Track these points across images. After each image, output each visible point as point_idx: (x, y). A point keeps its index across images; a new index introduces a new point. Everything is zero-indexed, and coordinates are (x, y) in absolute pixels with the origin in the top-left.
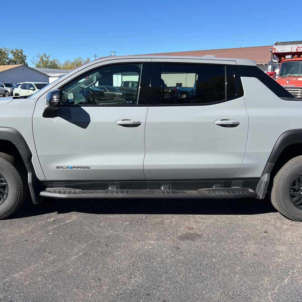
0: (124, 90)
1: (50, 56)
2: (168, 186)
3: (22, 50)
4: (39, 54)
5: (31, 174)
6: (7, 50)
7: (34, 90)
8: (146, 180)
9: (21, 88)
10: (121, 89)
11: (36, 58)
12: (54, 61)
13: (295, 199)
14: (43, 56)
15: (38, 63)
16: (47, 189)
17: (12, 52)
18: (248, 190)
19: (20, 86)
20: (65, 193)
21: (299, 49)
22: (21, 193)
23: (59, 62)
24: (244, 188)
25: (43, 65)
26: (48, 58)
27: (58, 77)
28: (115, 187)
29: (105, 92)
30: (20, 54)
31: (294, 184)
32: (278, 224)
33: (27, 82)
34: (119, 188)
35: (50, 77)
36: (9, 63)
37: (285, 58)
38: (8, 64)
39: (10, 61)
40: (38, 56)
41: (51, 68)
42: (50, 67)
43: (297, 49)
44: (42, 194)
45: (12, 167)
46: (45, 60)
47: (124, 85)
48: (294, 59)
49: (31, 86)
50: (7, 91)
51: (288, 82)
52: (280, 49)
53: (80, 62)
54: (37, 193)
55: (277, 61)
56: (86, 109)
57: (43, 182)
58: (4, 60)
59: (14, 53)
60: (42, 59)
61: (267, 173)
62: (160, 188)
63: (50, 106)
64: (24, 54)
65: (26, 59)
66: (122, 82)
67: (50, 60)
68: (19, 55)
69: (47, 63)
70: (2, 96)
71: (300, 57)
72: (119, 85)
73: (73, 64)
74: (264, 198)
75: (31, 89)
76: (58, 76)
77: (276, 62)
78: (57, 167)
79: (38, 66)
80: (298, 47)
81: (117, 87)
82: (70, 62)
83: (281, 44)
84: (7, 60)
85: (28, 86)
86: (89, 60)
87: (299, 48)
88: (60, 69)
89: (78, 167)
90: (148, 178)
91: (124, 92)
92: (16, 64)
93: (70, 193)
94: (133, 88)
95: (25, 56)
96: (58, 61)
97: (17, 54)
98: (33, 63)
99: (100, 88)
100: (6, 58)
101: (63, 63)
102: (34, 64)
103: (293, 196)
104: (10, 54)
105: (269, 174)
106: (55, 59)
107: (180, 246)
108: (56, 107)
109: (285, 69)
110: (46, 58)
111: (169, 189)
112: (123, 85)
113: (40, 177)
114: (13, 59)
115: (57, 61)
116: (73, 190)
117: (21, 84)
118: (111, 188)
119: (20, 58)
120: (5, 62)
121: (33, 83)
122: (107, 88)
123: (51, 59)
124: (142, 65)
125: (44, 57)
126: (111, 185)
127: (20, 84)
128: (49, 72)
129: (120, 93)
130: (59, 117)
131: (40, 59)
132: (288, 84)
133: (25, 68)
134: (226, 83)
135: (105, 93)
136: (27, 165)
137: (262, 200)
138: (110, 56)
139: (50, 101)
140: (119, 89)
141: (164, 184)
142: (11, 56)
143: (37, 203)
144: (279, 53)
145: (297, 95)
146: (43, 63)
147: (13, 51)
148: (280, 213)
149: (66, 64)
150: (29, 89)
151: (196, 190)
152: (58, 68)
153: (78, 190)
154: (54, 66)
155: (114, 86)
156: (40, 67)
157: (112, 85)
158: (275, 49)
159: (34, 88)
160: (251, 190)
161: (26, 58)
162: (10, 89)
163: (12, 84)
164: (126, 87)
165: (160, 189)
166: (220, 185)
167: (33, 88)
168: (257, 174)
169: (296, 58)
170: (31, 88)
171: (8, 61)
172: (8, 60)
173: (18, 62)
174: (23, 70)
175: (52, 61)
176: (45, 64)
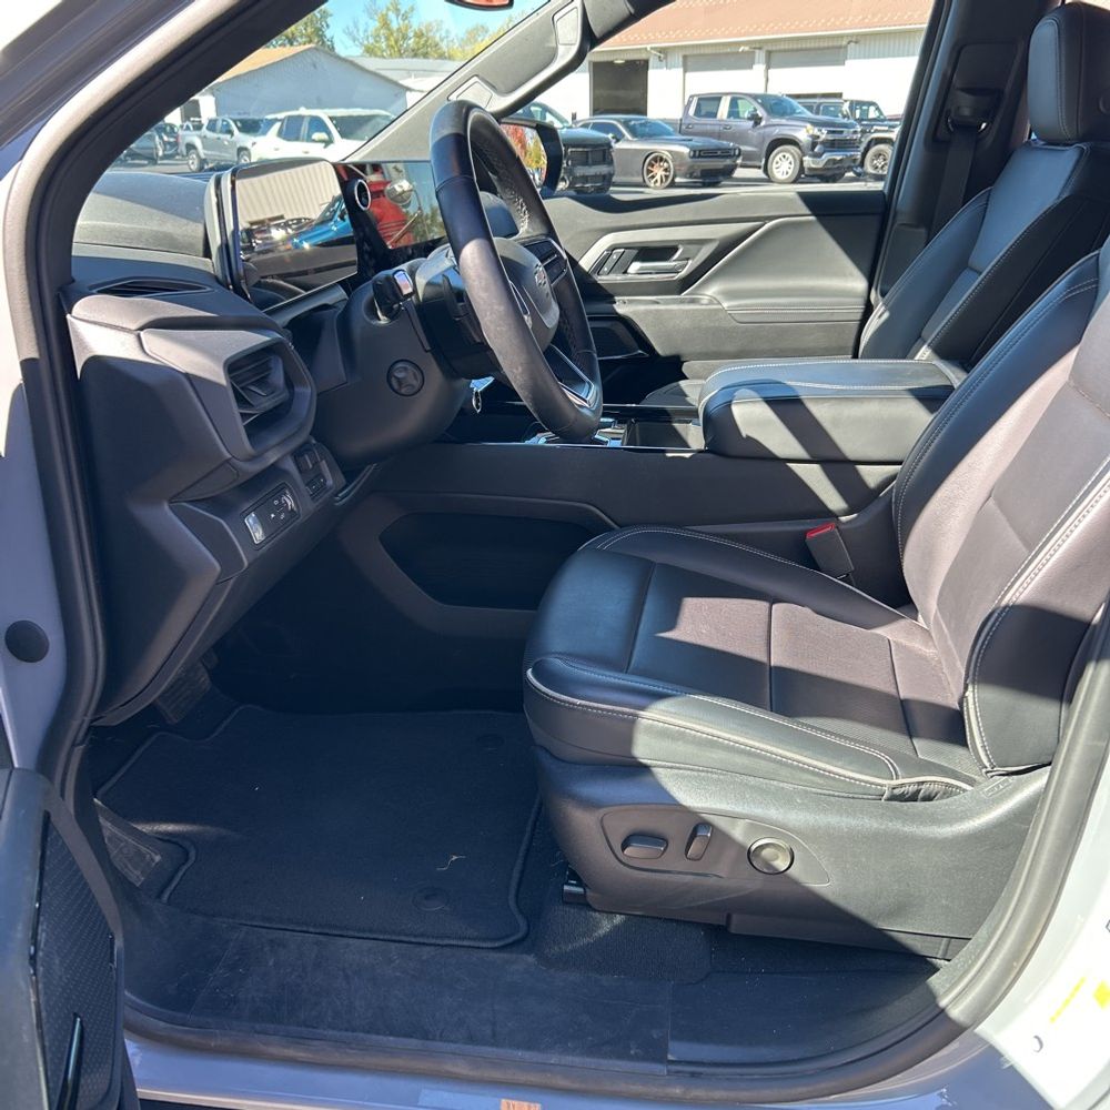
0: (699, 134)
1: (412, 9)
7: (328, 142)
9: (279, 134)
10: (683, 127)
11: (363, 19)
12: (428, 30)
14: (389, 9)
15: (371, 40)
23: (447, 33)
25: (388, 46)
26: (405, 17)
29: (618, 141)
40: (371, 12)
41: (415, 56)
42: (413, 53)
46: (394, 26)
47: (698, 112)
60: (386, 24)
65: (328, 26)
66: (691, 98)
67: (415, 26)
69: (405, 37)
72: (675, 113)
75: (314, 141)
79: (369, 51)
81: (667, 122)
85: (304, 129)
88: (449, 58)
91: (698, 142)
94: (733, 122)
95: (325, 15)
96: (445, 26)
98: (354, 40)
99: (597, 127)
101: (462, 34)
102: (357, 42)
106: (429, 20)
110: (398, 16)
112: (692, 111)
115: (437, 31)
117: (280, 120)
121: (325, 114)
122: (626, 124)
123: (416, 23)
125: (392, 16)
127: (276, 120)
128: (409, 72)
129: (680, 145)
131: (378, 24)
133: (323, 60)
135: (617, 146)
140: (675, 130)
146: (387, 39)
150: (309, 139)
152: (440, 56)
154: (428, 49)
155: (650, 116)
156: (379, 53)
157: (644, 112)
159: (329, 133)
161: (329, 20)
164: (704, 120)
167: (323, 136)
170: (316, 136)
173: (301, 37)
174: (315, 66)
175: (421, 31)
176: (396, 42)
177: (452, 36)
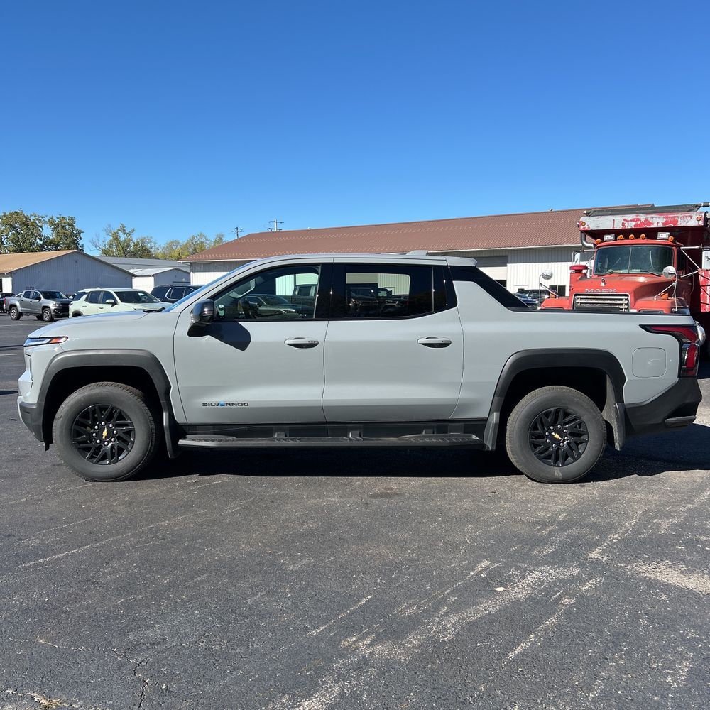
0: (300, 303)
1: (133, 230)
2: (358, 432)
3: (72, 219)
4: (110, 226)
5: (168, 414)
6: (40, 218)
7: (114, 304)
8: (327, 424)
9: (86, 300)
10: (293, 300)
11: (103, 234)
12: (143, 242)
13: (539, 449)
14: (119, 230)
15: (107, 247)
16: (188, 436)
17: (51, 223)
18: (471, 437)
19: (85, 296)
20: (213, 440)
21: (626, 224)
22: (152, 442)
23: (155, 244)
24: (466, 434)
25: (117, 250)
26: (129, 234)
27: (153, 276)
28: (283, 434)
29: (260, 306)
30: (67, 227)
31: (535, 428)
32: (517, 485)
33: (98, 289)
34: (288, 435)
35: (135, 276)
36: (44, 247)
37: (602, 239)
38: (41, 248)
39: (45, 243)
40: (108, 232)
42: (134, 255)
43: (623, 224)
44: (181, 442)
45: (142, 404)
46: (122, 239)
47: (299, 294)
48: (618, 242)
49: (109, 295)
50: (48, 307)
51: (603, 284)
52: (593, 223)
53: (202, 242)
54: (175, 441)
55: (592, 245)
56: (246, 325)
57: (183, 427)
58: (32, 240)
59: (55, 224)
60: (116, 238)
61: (496, 411)
62: (346, 435)
63: (200, 321)
64: (77, 226)
65: (81, 239)
66: (296, 286)
67: (135, 240)
68: (65, 230)
69: (128, 245)
70: (35, 318)
71: (629, 239)
72: (290, 293)
73: (185, 248)
74: (494, 448)
75: (107, 303)
76: (152, 274)
77: (589, 248)
78: (204, 405)
79: (106, 253)
80: (624, 220)
81: (286, 297)
82: (179, 243)
83: (596, 213)
84: (38, 240)
85: (101, 297)
86: (221, 239)
87: (627, 221)
88: (156, 258)
89: (233, 404)
90: (329, 419)
91: (300, 307)
92: (57, 249)
93: (220, 441)
95: (80, 232)
96: (153, 240)
97: (63, 227)
98: (96, 246)
100: (36, 236)
101: (164, 245)
102: (98, 248)
103: (536, 446)
104: (45, 226)
105: (499, 413)
106: (145, 236)
107: (369, 502)
108: (209, 322)
109: (607, 261)
110: (124, 234)
111: (360, 436)
112: (296, 293)
113: (180, 419)
114: (51, 237)
115: (149, 242)
116: (224, 438)
117: (87, 293)
118: (278, 435)
119: (69, 236)
120: (34, 244)
121: (112, 291)
122: (263, 298)
123: (135, 238)
124: (320, 267)
125: (121, 234)
126: (278, 430)
127: (85, 293)
128: (133, 266)
129: (291, 308)
130: (209, 336)
131: (111, 238)
132: (604, 288)
133: (80, 258)
134: (434, 290)
135: (261, 308)
136: (163, 401)
137: (492, 451)
138: (270, 231)
139: (200, 315)
140: (289, 301)
141: (352, 429)
142: (47, 232)
143: (173, 457)
144: (592, 230)
145: (621, 307)
146: (117, 246)
147: (54, 221)
148: (527, 476)
149: (170, 246)
150: (103, 303)
151: (397, 437)
152: (151, 257)
153: (231, 438)
154: (142, 253)
155: (277, 294)
156: (112, 254)
157: (274, 292)
158: (584, 224)
159: (115, 299)
160: (474, 437)
161: (82, 235)
162: (54, 302)
163: (58, 293)
164: (303, 297)
165: (346, 437)
166: (432, 430)
167: (112, 301)
168: (482, 413)
169: (621, 241)
170: (108, 301)
171: (41, 242)
172: (41, 240)
173: (63, 244)
174: (76, 262)
175: (138, 242)
176: (123, 248)
177: (157, 246)
